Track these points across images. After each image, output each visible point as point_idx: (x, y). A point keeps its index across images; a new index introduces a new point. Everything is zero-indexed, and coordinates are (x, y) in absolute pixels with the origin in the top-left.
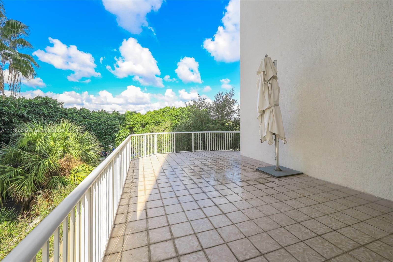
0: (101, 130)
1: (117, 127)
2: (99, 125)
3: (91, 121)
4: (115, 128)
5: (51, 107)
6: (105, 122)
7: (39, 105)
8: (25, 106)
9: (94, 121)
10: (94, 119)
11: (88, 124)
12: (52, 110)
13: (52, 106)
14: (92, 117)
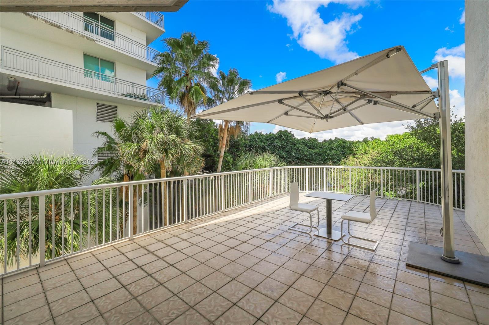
0: (320, 161)
1: (335, 158)
2: (320, 155)
3: (314, 151)
4: (334, 159)
5: (283, 139)
6: (325, 152)
7: (276, 138)
8: (267, 140)
9: (316, 151)
10: (318, 149)
11: (309, 153)
12: (285, 142)
13: (285, 138)
14: (316, 147)
